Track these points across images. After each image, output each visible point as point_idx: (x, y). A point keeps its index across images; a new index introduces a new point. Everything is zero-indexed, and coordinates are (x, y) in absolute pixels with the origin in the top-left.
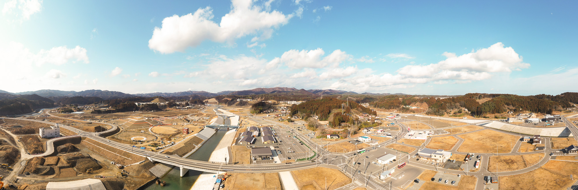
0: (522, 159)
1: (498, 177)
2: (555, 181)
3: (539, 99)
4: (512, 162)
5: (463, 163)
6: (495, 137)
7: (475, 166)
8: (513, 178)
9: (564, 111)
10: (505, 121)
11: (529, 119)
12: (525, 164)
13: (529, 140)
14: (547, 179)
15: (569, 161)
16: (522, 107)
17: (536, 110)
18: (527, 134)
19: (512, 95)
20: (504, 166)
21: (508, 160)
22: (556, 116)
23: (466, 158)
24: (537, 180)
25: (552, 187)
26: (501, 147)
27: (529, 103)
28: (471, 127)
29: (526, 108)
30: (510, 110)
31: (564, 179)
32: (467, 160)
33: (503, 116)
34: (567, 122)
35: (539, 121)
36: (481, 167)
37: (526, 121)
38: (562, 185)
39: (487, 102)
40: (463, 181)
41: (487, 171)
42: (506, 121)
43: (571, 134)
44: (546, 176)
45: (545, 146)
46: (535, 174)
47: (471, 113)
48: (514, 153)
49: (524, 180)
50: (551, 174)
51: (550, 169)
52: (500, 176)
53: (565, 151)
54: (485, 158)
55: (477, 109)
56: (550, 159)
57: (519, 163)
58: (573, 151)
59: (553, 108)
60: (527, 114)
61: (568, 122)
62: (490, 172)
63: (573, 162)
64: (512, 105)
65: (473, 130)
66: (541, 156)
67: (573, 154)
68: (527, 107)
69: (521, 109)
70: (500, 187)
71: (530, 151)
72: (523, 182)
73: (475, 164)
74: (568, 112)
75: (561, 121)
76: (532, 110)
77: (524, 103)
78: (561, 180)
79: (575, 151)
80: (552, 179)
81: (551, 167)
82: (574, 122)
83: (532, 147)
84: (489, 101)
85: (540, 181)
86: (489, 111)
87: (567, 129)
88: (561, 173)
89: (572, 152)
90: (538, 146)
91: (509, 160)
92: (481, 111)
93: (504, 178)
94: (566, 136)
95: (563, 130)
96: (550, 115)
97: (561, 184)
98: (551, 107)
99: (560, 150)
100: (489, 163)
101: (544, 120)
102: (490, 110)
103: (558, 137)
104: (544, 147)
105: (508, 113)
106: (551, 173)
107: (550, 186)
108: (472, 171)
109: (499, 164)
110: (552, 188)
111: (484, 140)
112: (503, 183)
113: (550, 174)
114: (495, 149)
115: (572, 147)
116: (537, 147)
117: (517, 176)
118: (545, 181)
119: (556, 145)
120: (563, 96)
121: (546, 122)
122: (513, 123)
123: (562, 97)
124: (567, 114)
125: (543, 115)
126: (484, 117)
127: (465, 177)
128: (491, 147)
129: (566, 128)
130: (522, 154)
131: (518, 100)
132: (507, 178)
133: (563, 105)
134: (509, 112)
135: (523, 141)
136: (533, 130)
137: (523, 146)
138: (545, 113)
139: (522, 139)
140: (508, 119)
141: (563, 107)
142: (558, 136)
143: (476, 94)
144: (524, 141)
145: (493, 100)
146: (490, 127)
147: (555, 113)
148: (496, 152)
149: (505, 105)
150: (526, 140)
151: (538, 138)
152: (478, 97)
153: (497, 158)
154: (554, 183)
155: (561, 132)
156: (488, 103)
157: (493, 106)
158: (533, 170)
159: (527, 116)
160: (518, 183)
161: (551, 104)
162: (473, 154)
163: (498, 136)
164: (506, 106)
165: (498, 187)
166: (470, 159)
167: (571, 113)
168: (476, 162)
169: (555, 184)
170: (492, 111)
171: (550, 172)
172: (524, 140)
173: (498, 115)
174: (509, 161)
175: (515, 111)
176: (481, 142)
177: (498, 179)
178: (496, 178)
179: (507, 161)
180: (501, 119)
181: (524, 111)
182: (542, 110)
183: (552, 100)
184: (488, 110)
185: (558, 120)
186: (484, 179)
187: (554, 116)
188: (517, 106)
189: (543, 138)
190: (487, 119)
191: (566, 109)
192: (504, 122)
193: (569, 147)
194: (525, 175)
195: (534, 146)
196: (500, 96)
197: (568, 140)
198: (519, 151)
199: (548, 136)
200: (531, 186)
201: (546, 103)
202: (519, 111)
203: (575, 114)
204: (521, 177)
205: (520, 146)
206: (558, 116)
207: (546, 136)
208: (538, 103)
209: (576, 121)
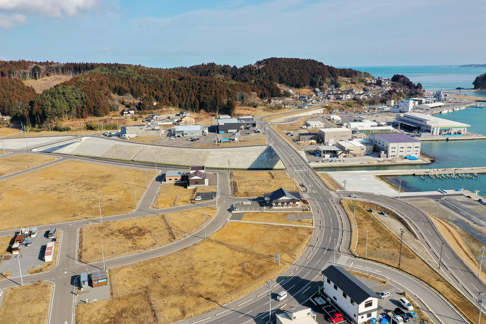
0: (163, 224)
1: (107, 271)
2: (240, 265)
3: (201, 75)
4: (141, 232)
5: (5, 259)
6: (92, 177)
7: (42, 257)
8: (144, 268)
9: (263, 107)
10: (115, 135)
11: (178, 128)
12: (171, 234)
13: (179, 178)
14: (222, 263)
15: (272, 224)
16: (157, 99)
17: (195, 104)
18: (174, 164)
19: (130, 66)
20: (120, 245)
21: (130, 229)
22: (244, 119)
23: (12, 242)
24: (200, 265)
25: (233, 278)
26: (110, 202)
27: (174, 87)
28: (18, 161)
29: (168, 102)
30: (128, 106)
31: (260, 262)
32: (17, 249)
33: (107, 123)
34: (270, 134)
35: (203, 132)
36: (58, 256)
37: (171, 134)
38: (256, 274)
39: (57, 86)
40: (11, 302)
41: (76, 262)
42: (119, 135)
43: (280, 162)
44: (220, 257)
45: (218, 191)
46: (194, 253)
47: (11, 121)
48: (143, 211)
49: (170, 268)
50: (232, 251)
51: (230, 240)
52: (111, 268)
53: (265, 202)
54: (70, 232)
55: (29, 107)
56: (228, 220)
57: (157, 234)
58: (283, 203)
59: (236, 99)
60: (172, 116)
61: (273, 133)
62: (85, 265)
63: (281, 227)
64: (132, 94)
65: (25, 167)
66: (207, 212)
67: (282, 208)
68: (170, 98)
69: (155, 104)
70: (114, 292)
71: (182, 205)
72: (168, 273)
73: (41, 252)
74: (273, 109)
75: (256, 132)
76: (183, 104)
77: (162, 86)
78: (254, 264)
79: (288, 203)
80: (234, 263)
81: (231, 238)
82: (287, 134)
83: (186, 195)
84: (65, 84)
85: (206, 268)
86: (69, 113)
87: (270, 150)
88: (255, 249)
89: (280, 204)
90: (201, 191)
91: (132, 228)
92: (43, 111)
93: (123, 270)
94: (268, 167)
95: (259, 153)
96: (228, 116)
97: (253, 273)
98: (231, 97)
99: (253, 200)
100: (81, 242)
101: (214, 129)
102: (71, 108)
103: (249, 169)
104: (215, 194)
105: (122, 114)
106: (232, 249)
107: (230, 277)
108: (37, 272)
109: (108, 240)
110: (233, 281)
111: (63, 190)
112: (121, 283)
113: (229, 252)
114: (94, 207)
115: (280, 193)
116: (198, 194)
117: (153, 261)
118: (219, 268)
119: (242, 189)
120: (261, 67)
121: (218, 133)
122: (137, 140)
123: (259, 71)
124: (270, 114)
125: (213, 115)
126: (56, 129)
127: (14, 291)
128: (83, 204)
129: (267, 149)
130: (162, 211)
131: (145, 80)
132: (131, 269)
133: (260, 92)
134: (124, 111)
135: (163, 183)
136: (187, 154)
137: (164, 195)
138: (215, 112)
139: (162, 178)
140: (124, 131)
141: (262, 96)
142: (247, 167)
143: (22, 64)
144: (168, 181)
145: (74, 80)
146: (74, 153)
147: (241, 112)
148: (97, 213)
149: (112, 95)
150: (170, 180)
151: (199, 172)
152: (28, 71)
153: (101, 228)
154: (239, 270)
155: (256, 157)
156: (61, 91)
157: (79, 97)
158: (191, 245)
159: (172, 120)
160: (156, 277)
161: (230, 90)
162: (34, 229)
163: (99, 175)
164: (115, 96)
165: (110, 293)
166: (26, 245)
167: (281, 111)
168: (44, 248)
169: (240, 273)
170: (77, 110)
171: (230, 247)
172: (167, 179)
173: (95, 121)
174: (132, 231)
175: (139, 107)
176: (53, 195)
177: (108, 275)
178: (102, 275)
179: (127, 231)
180: (104, 131)
181: (164, 109)
182: (208, 104)
183: (233, 78)
184: (66, 107)
185: (248, 128)
186: (72, 283)
187: (239, 119)
188: (145, 95)
189: (212, 173)
190: (66, 133)
191: (269, 101)
192: (113, 137)
193: (275, 192)
194: (172, 258)
195: (192, 192)
196: (97, 70)
197: (273, 177)
198: (154, 206)
199: (224, 166)
200: (186, 278)
201: (219, 85)
202: (150, 109)
203: (290, 113)
204: (162, 262)
205: (157, 193)
206: (249, 119)
207: (220, 166)
208: (198, 87)
209: (292, 132)
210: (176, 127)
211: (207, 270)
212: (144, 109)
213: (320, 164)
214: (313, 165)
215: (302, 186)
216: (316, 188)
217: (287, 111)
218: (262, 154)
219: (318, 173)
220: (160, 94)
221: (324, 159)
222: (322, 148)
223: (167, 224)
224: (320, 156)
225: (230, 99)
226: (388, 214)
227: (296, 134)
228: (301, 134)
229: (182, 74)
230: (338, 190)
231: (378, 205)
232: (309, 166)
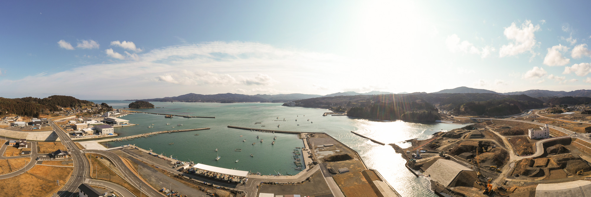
0: (7, 164)
2: (40, 186)
3: (26, 102)
9: (51, 115)
11: (16, 123)
12: (10, 169)
13: (15, 144)
14: (33, 185)
15: (55, 166)
16: (8, 110)
17: (23, 113)
18: (13, 138)
22: (43, 120)
24: (22, 185)
25: (38, 192)
27: (15, 106)
29: (12, 112)
31: (50, 184)
35: (26, 124)
37: (12, 125)
38: (48, 191)
43: (58, 138)
44: (32, 181)
45: (31, 150)
46: (20, 179)
49: (9, 185)
53: (52, 156)
56: (36, 164)
57: (4, 168)
58: (60, 156)
59: (40, 112)
60: (13, 117)
61: (55, 126)
63: (59, 167)
66: (26, 160)
67: (59, 158)
68: (13, 110)
69: (7, 112)
71: (15, 156)
72: (8, 187)
74: (55, 116)
75: (48, 125)
76: (18, 113)
77: (10, 105)
78: (47, 186)
79: (62, 156)
80: (38, 185)
81: (37, 173)
82: (61, 126)
83: (18, 152)
85: (25, 186)
87: (54, 133)
88: (48, 178)
89: (59, 157)
90: (24, 150)
94: (54, 140)
95: (50, 134)
96: (36, 119)
97: (47, 190)
98: (38, 110)
99: (47, 155)
101: (30, 124)
103: (45, 141)
104: (30, 152)
106: (37, 178)
107: (36, 192)
110: (37, 194)
115: (59, 151)
117: (2, 180)
118: (31, 187)
119: (42, 150)
120: (50, 99)
121: (32, 125)
124: (54, 118)
125: (30, 118)
129: (53, 132)
130: (7, 158)
131: (3, 103)
133: (50, 109)
135: (8, 145)
136: (19, 133)
137: (8, 151)
138: (31, 117)
139: (7, 143)
141: (51, 111)
142: (44, 140)
144: (10, 145)
147: (42, 117)
150: (11, 144)
151: (24, 142)
154: (40, 188)
155: (48, 136)
158: (19, 175)
159: (13, 119)
160: (2, 188)
161: (38, 108)
167: (59, 117)
169: (40, 190)
171: (36, 177)
172: (10, 144)
181: (10, 115)
182: (28, 113)
183: (39, 103)
185: (45, 124)
187: (41, 120)
188: (3, 109)
189: (29, 142)
191: (54, 113)
193: (56, 151)
194: (10, 180)
195: (20, 150)
197: (55, 145)
198: (4, 155)
199: (34, 140)
200: (16, 191)
201: (33, 106)
202: (4, 114)
203: (63, 118)
204: (6, 181)
205: (5, 149)
206: (45, 120)
207: (33, 140)
208: (24, 106)
209: (63, 125)
210: (14, 122)
211: (26, 187)
212: (2, 114)
213: (75, 139)
214: (73, 139)
215: (68, 148)
216: (74, 149)
217: (61, 116)
218: (51, 135)
219: (75, 142)
220: (9, 109)
221: (77, 136)
222: (76, 132)
223: (9, 164)
224: (75, 135)
225: (37, 111)
226: (104, 158)
227: (65, 126)
228: (67, 126)
229: (18, 101)
230: (83, 149)
231: (100, 155)
232: (71, 140)
